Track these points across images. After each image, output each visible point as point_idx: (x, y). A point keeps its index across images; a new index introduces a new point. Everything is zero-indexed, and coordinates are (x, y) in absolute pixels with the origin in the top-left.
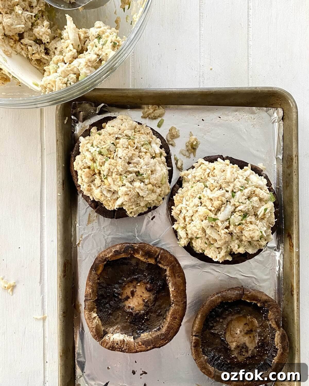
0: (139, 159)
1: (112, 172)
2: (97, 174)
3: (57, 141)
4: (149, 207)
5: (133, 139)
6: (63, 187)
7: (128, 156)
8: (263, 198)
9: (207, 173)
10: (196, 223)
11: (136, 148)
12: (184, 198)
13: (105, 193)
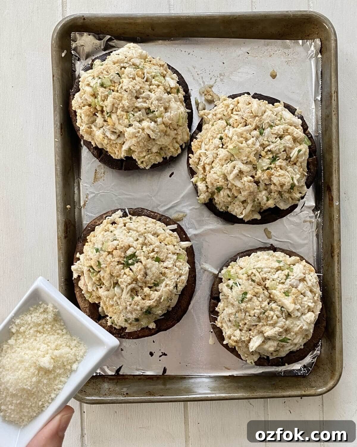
0: (149, 93)
1: (117, 108)
2: (99, 112)
3: (53, 76)
4: (165, 157)
5: (142, 69)
6: (62, 132)
7: (135, 88)
8: (297, 137)
9: (231, 108)
10: (217, 169)
11: (147, 81)
12: (203, 143)
13: (108, 134)
